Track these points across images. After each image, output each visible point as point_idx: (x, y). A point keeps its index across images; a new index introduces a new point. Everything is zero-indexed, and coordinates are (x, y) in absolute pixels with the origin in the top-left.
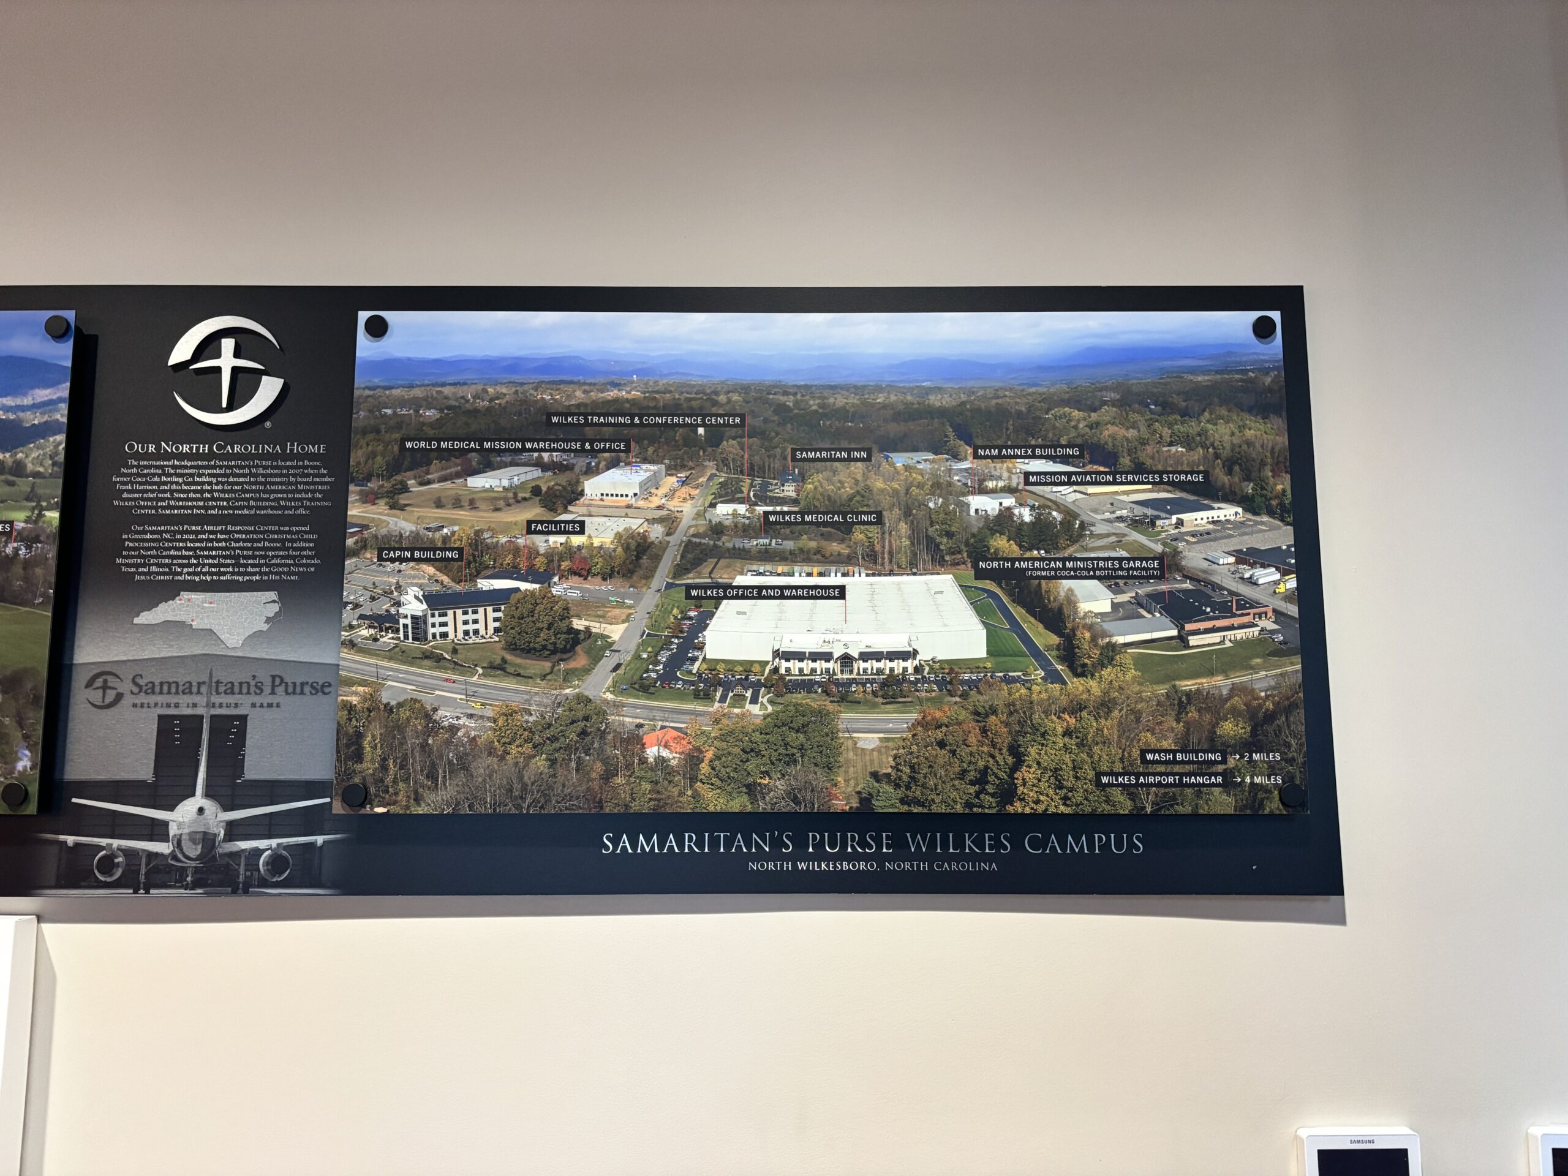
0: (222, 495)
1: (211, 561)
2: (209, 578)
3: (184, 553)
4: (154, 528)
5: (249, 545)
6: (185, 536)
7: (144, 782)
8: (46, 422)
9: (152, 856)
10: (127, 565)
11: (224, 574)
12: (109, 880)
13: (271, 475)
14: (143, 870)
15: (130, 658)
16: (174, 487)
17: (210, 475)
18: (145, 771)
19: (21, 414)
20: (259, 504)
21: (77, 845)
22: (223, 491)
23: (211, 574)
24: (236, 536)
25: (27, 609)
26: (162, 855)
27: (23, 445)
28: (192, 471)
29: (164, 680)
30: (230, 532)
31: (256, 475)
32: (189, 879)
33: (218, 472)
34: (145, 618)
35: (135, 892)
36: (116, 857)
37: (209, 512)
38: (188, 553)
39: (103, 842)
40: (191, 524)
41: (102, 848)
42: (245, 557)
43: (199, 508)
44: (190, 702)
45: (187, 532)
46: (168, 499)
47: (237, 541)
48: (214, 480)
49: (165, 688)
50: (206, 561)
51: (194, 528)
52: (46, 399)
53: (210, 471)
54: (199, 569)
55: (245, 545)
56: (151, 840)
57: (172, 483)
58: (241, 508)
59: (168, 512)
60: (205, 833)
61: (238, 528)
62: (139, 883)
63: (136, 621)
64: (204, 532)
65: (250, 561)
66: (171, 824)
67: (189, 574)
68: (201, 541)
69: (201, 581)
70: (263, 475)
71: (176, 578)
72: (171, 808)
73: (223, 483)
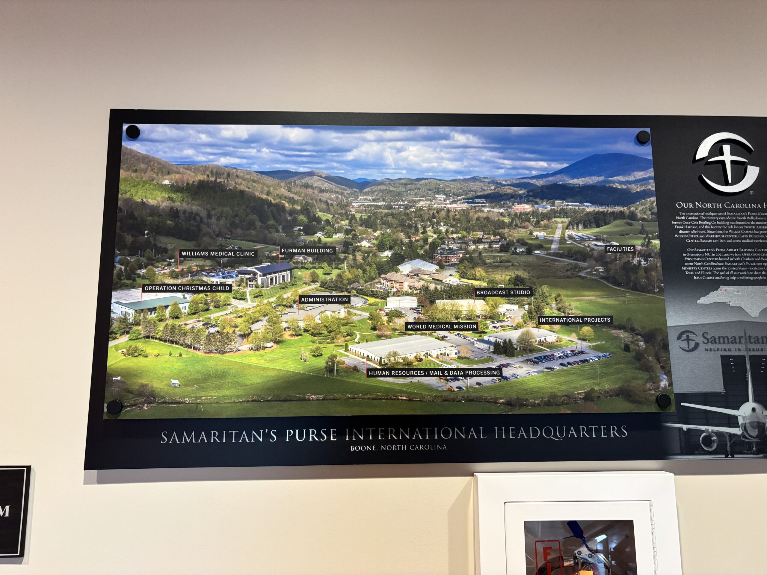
0: (733, 232)
1: (734, 269)
2: (734, 278)
3: (718, 264)
4: (700, 250)
5: (753, 259)
6: (717, 255)
7: (720, 393)
8: (644, 190)
9: (731, 436)
10: (689, 271)
11: (742, 275)
12: (710, 450)
13: (758, 221)
14: (728, 444)
15: (700, 323)
16: (706, 227)
17: (726, 221)
18: (718, 387)
19: (629, 186)
20: (754, 236)
21: (689, 430)
22: (733, 229)
23: (735, 276)
24: (745, 254)
25: (651, 295)
26: (737, 435)
27: (633, 203)
28: (714, 218)
29: (720, 336)
30: (741, 252)
31: (750, 221)
32: (754, 449)
33: (729, 219)
34: (703, 300)
35: (726, 457)
36: (712, 437)
37: (728, 241)
38: (720, 264)
39: (703, 428)
40: (719, 248)
41: (703, 432)
42: (752, 266)
43: (722, 239)
44: (737, 348)
45: (718, 252)
46: (705, 234)
47: (746, 257)
48: (728, 223)
49: (722, 340)
50: (732, 269)
51: (721, 250)
52: (642, 177)
53: (725, 218)
54: (728, 273)
55: (751, 259)
56: (730, 427)
57: (705, 225)
58: (745, 239)
59: (706, 241)
60: (758, 423)
61: (746, 250)
62: (727, 452)
63: (699, 302)
64: (727, 252)
65: (755, 269)
66: (739, 417)
67: (723, 275)
68: (727, 257)
69: (730, 280)
70: (754, 221)
71: (716, 278)
72: (737, 408)
73: (733, 225)
